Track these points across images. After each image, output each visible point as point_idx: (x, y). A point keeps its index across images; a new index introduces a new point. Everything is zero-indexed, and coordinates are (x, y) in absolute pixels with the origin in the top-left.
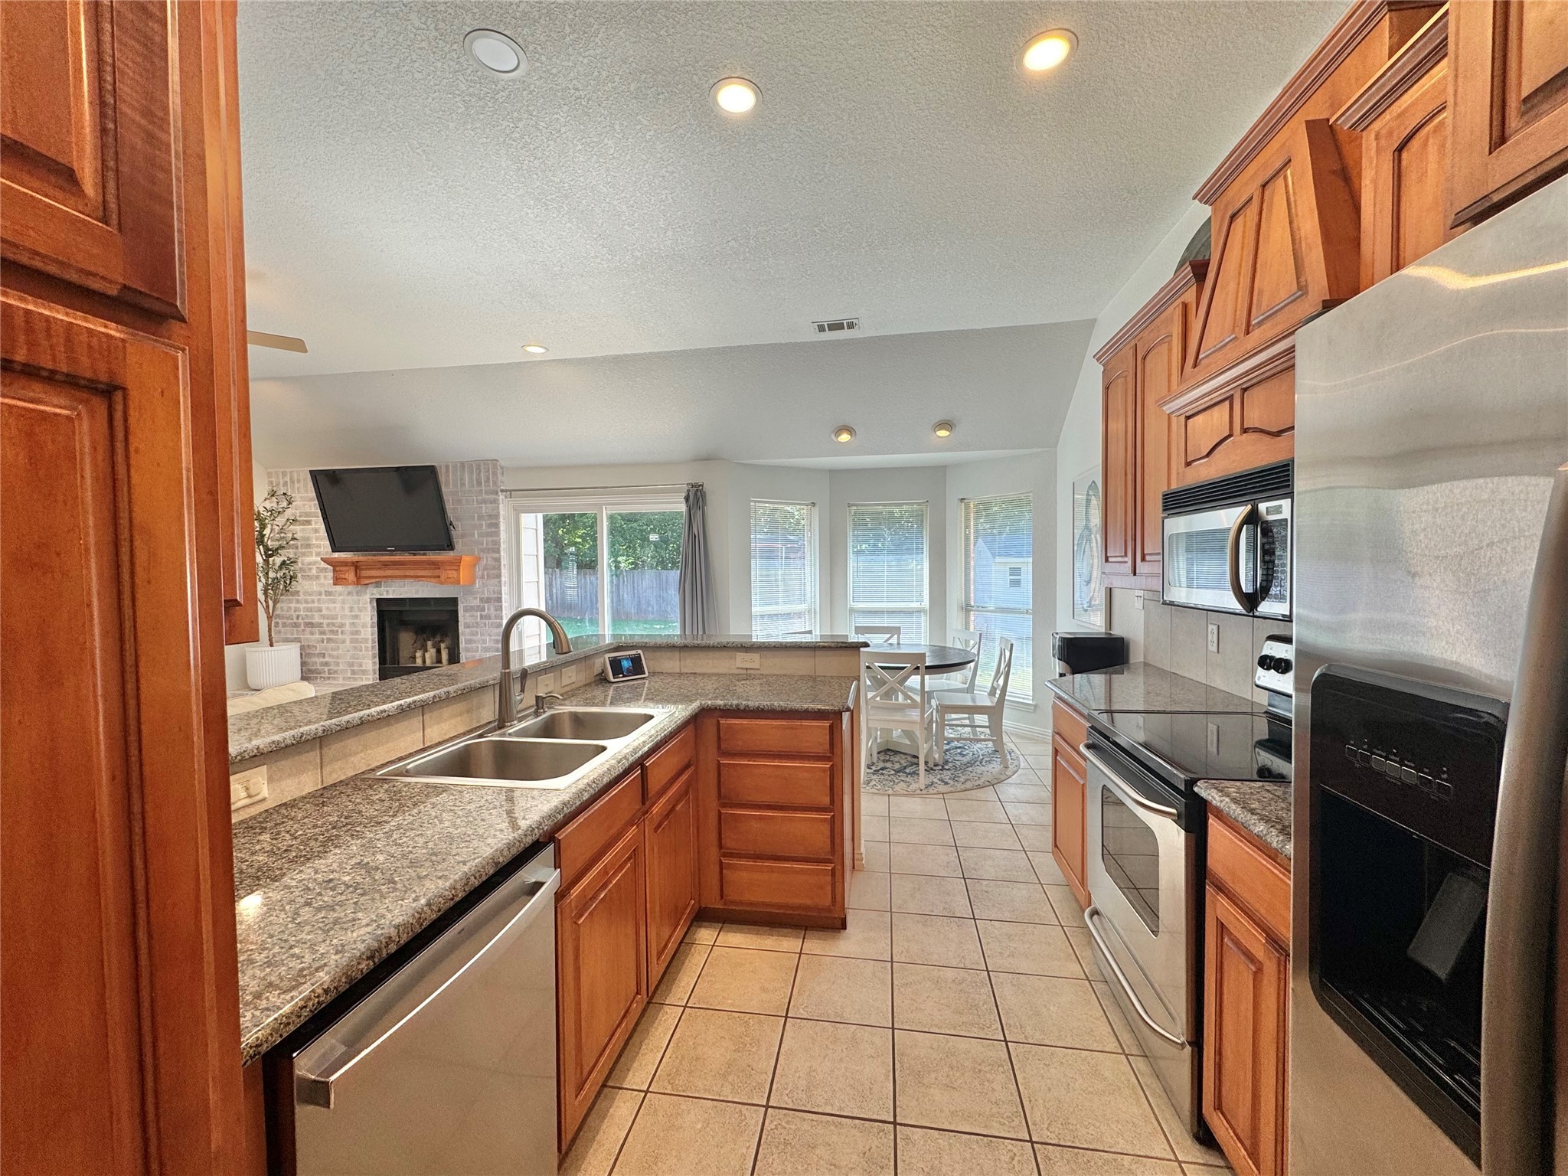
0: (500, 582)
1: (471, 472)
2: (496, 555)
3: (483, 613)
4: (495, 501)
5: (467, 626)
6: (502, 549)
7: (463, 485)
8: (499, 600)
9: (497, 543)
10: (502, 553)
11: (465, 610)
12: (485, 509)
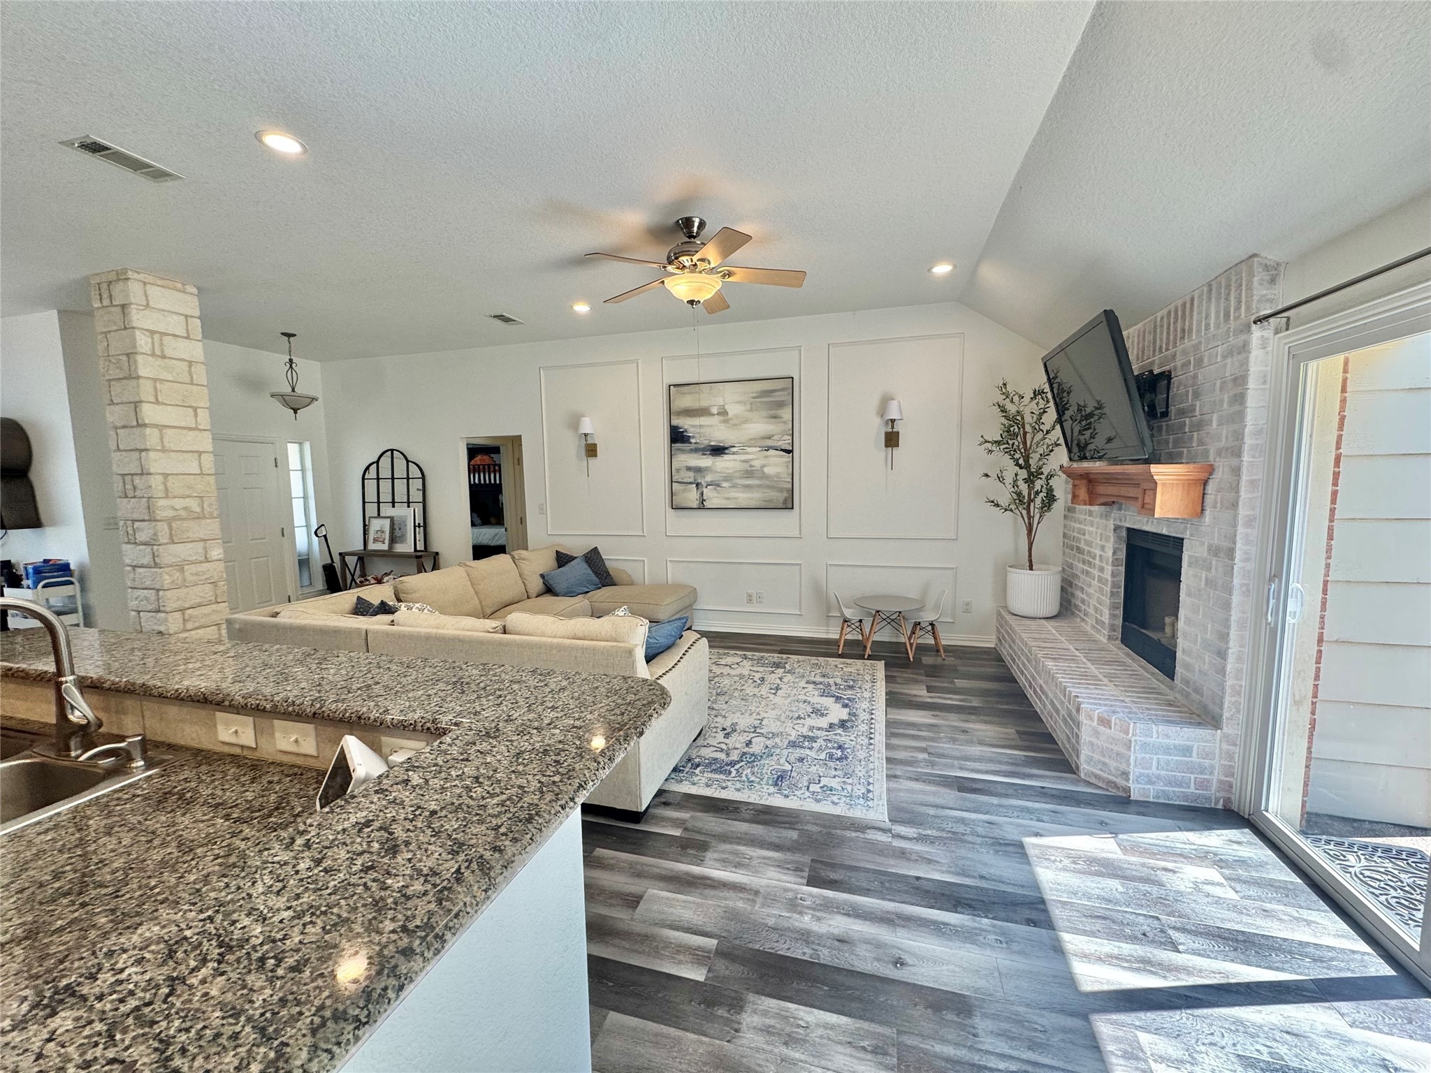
0: (1235, 516)
1: (1218, 299)
2: (1234, 461)
3: (1210, 575)
4: (1244, 348)
5: (1189, 595)
6: (1246, 447)
7: (1207, 326)
8: (1231, 553)
9: (1239, 436)
10: (1246, 458)
11: (1190, 565)
12: (1231, 367)
